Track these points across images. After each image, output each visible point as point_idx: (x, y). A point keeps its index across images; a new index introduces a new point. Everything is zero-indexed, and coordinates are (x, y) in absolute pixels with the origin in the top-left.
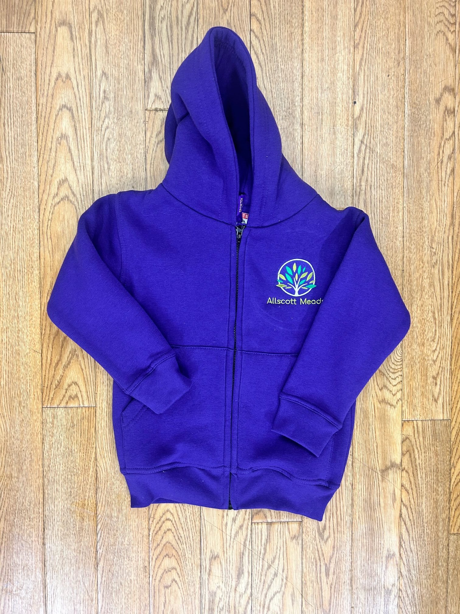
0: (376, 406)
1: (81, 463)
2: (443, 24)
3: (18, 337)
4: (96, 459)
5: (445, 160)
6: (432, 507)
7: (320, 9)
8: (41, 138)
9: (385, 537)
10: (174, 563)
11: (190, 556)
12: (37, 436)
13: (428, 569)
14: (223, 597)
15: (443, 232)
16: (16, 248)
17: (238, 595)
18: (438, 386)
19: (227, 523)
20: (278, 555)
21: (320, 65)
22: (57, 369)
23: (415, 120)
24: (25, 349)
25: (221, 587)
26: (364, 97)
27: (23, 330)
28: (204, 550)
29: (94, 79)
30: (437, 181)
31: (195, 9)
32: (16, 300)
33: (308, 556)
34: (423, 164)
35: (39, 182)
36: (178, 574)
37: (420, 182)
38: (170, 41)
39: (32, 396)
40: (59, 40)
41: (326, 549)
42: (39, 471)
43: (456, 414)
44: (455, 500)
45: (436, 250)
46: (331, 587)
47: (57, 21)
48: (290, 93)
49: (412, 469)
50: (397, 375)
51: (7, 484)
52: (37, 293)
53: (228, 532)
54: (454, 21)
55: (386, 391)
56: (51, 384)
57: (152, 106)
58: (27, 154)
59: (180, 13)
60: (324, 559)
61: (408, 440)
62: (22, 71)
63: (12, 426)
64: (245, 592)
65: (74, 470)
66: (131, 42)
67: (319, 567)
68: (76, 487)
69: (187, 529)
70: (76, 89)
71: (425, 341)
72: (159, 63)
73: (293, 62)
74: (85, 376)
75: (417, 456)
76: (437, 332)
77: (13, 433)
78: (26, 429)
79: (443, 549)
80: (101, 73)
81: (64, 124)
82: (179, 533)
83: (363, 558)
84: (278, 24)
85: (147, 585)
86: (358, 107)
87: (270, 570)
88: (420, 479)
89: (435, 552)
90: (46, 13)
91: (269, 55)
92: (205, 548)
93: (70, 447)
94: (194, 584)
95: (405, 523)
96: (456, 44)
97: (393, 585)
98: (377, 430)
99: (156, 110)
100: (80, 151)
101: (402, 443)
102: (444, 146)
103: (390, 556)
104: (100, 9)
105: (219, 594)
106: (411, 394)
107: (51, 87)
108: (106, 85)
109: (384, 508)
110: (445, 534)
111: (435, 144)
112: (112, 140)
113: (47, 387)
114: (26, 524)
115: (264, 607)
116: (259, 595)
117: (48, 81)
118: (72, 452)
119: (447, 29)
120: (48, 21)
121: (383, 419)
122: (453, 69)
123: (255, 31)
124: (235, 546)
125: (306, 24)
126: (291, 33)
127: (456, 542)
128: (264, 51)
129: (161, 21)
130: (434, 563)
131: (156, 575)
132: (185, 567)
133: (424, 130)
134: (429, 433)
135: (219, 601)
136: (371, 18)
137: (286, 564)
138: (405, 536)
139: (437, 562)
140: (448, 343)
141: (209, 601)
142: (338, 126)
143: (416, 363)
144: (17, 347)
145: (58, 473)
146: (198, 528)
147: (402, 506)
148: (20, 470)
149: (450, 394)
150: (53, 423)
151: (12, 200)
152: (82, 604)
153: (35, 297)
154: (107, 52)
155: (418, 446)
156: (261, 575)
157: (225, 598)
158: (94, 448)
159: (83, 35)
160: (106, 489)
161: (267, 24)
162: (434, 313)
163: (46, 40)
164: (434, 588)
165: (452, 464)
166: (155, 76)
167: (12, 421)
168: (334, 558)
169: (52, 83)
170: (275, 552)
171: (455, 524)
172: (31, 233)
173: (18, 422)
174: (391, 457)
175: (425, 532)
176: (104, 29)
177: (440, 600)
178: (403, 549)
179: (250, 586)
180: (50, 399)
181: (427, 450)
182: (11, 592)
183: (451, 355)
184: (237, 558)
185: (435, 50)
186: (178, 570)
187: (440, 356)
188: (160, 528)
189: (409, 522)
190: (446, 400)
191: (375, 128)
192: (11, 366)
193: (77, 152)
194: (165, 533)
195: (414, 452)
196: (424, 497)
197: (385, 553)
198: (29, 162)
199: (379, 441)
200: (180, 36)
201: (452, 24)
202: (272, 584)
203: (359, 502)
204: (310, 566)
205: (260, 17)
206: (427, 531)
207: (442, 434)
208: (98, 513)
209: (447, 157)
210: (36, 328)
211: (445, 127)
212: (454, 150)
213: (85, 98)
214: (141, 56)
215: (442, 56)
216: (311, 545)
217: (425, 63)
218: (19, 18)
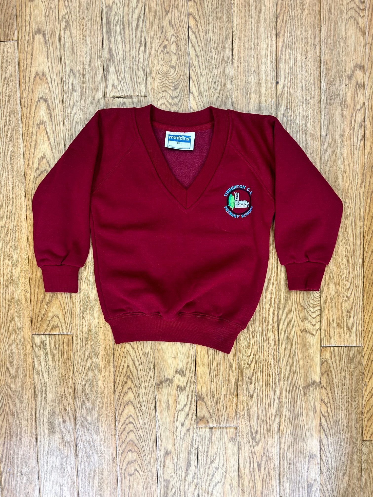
0: (298, 334)
1: (63, 378)
2: (354, 10)
3: (12, 280)
4: (74, 375)
5: (357, 127)
6: (347, 418)
7: (246, 5)
8: (24, 124)
9: (308, 441)
10: (135, 457)
11: (148, 452)
12: (29, 356)
13: (344, 468)
14: (175, 484)
15: (355, 189)
16: (9, 211)
17: (187, 484)
18: (352, 318)
19: (177, 427)
20: (219, 453)
21: (247, 52)
22: (42, 305)
23: (330, 94)
24: (18, 289)
25: (173, 477)
26: (285, 78)
27: (16, 275)
28: (159, 447)
29: (64, 75)
30: (350, 146)
31: (142, 13)
32: (10, 252)
33: (243, 455)
34: (338, 132)
35: (24, 159)
36: (139, 465)
37: (334, 147)
38: (123, 40)
39: (24, 326)
40: (36, 45)
41: (258, 450)
42: (31, 383)
43: (368, 342)
44: (367, 413)
45: (349, 204)
46: (263, 480)
47: (34, 30)
48: (222, 78)
49: (329, 386)
50: (316, 309)
51: (8, 393)
52: (26, 246)
53: (178, 434)
54: (364, 7)
55: (307, 322)
56: (38, 316)
57: (110, 94)
58: (15, 137)
59: (130, 17)
60: (257, 458)
61: (326, 362)
62: (8, 72)
63: (10, 349)
64: (192, 481)
65: (57, 383)
66: (92, 43)
67: (253, 464)
68: (59, 396)
69: (145, 430)
70: (50, 84)
71: (340, 281)
72: (114, 59)
73: (224, 52)
74: (64, 311)
75: (334, 376)
76: (351, 273)
77: (10, 354)
78: (21, 351)
79: (357, 452)
80: (70, 69)
81: (42, 113)
82: (140, 434)
83: (289, 458)
84: (211, 20)
85: (115, 473)
86: (280, 86)
87: (212, 465)
88: (336, 394)
89: (351, 455)
90: (25, 24)
91: (204, 47)
92: (160, 446)
93: (54, 365)
94: (152, 474)
95: (324, 431)
96: (365, 27)
97: (315, 480)
98: (299, 354)
99: (114, 97)
100: (55, 133)
101: (321, 365)
102: (355, 116)
103: (312, 457)
104: (67, 18)
105: (172, 482)
106: (328, 325)
107: (31, 83)
108: (73, 79)
109: (306, 418)
110: (358, 440)
111: (347, 114)
112: (80, 123)
113: (35, 319)
114: (23, 423)
115: (208, 493)
116: (204, 484)
117: (28, 79)
118: (55, 369)
119: (357, 15)
120: (27, 31)
121: (305, 345)
122: (363, 49)
123: (192, 27)
124: (184, 445)
125: (235, 19)
126: (223, 27)
127: (368, 447)
128: (200, 44)
129: (116, 25)
130: (350, 464)
131: (122, 465)
132: (145, 460)
133: (338, 103)
134: (344, 357)
135: (172, 488)
136: (291, 10)
137: (225, 460)
138: (325, 441)
139: (352, 463)
140: (360, 282)
141: (164, 487)
142: (263, 103)
143: (332, 299)
144: (12, 288)
145: (46, 385)
146: (154, 430)
147: (322, 416)
148: (17, 383)
149: (362, 325)
150: (40, 347)
151: (4, 174)
152: (66, 486)
153: (24, 249)
154: (74, 52)
155: (335, 368)
156: (206, 468)
157: (177, 485)
158: (72, 367)
159: (54, 40)
160: (82, 398)
161: (202, 21)
162: (348, 257)
163: (26, 46)
164: (350, 484)
165: (364, 383)
166: (112, 70)
167: (10, 345)
168: (265, 457)
169: (32, 80)
170: (216, 450)
171: (368, 433)
172: (19, 199)
173: (14, 346)
174: (311, 377)
175: (342, 438)
176: (71, 34)
177: (355, 493)
178: (323, 451)
179: (196, 476)
180: (38, 328)
181: (343, 371)
182: (13, 474)
183: (363, 292)
184: (185, 455)
185: (347, 34)
186: (139, 462)
187: (353, 293)
188: (124, 429)
189: (327, 430)
190: (359, 330)
191: (295, 104)
192: (8, 303)
193: (52, 134)
194: (128, 433)
195: (331, 372)
196: (340, 410)
197: (308, 454)
198: (16, 144)
199: (301, 363)
200: (131, 36)
201: (362, 10)
202: (214, 476)
203: (285, 412)
204: (245, 463)
205: (196, 15)
206: (344, 437)
207: (356, 358)
208: (77, 415)
209: (358, 125)
210: (25, 273)
211: (356, 100)
212: (364, 118)
213: (57, 91)
214: (100, 55)
215: (353, 38)
216: (246, 446)
217: (338, 46)
218: (4, 30)
